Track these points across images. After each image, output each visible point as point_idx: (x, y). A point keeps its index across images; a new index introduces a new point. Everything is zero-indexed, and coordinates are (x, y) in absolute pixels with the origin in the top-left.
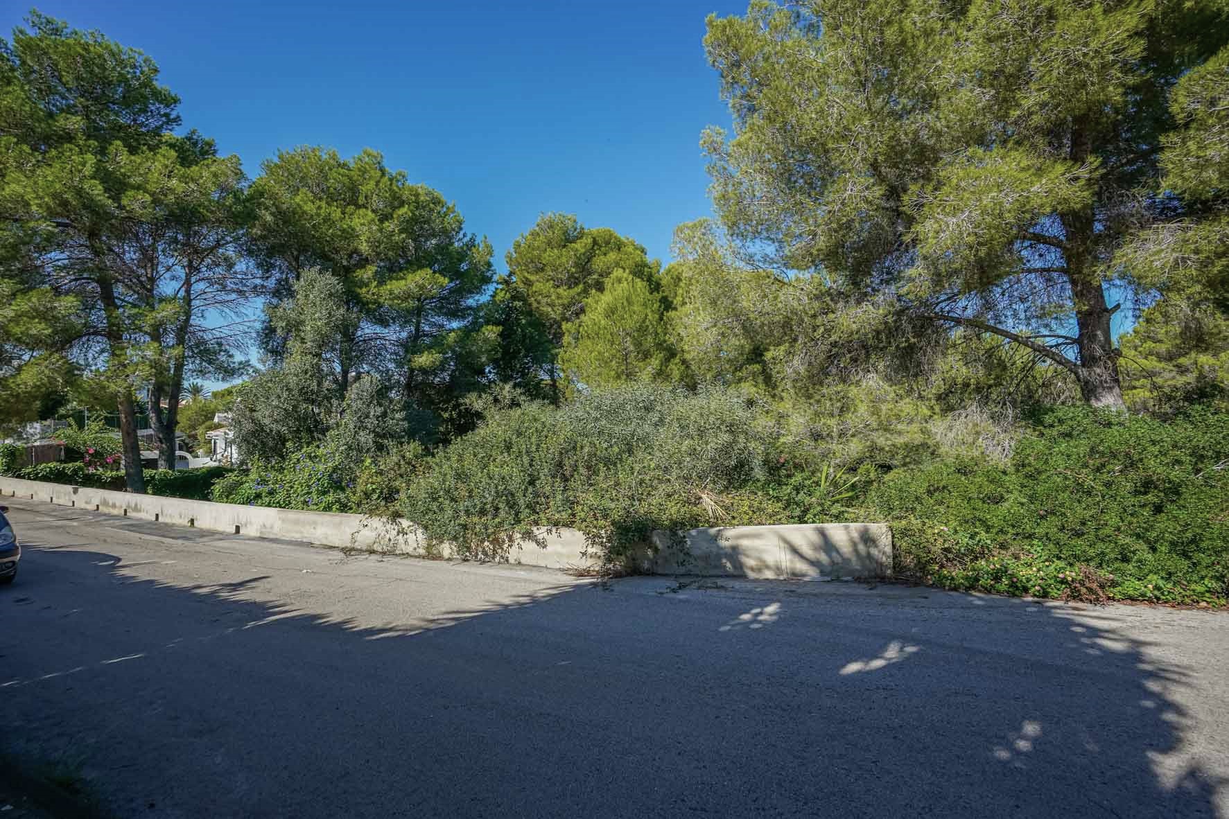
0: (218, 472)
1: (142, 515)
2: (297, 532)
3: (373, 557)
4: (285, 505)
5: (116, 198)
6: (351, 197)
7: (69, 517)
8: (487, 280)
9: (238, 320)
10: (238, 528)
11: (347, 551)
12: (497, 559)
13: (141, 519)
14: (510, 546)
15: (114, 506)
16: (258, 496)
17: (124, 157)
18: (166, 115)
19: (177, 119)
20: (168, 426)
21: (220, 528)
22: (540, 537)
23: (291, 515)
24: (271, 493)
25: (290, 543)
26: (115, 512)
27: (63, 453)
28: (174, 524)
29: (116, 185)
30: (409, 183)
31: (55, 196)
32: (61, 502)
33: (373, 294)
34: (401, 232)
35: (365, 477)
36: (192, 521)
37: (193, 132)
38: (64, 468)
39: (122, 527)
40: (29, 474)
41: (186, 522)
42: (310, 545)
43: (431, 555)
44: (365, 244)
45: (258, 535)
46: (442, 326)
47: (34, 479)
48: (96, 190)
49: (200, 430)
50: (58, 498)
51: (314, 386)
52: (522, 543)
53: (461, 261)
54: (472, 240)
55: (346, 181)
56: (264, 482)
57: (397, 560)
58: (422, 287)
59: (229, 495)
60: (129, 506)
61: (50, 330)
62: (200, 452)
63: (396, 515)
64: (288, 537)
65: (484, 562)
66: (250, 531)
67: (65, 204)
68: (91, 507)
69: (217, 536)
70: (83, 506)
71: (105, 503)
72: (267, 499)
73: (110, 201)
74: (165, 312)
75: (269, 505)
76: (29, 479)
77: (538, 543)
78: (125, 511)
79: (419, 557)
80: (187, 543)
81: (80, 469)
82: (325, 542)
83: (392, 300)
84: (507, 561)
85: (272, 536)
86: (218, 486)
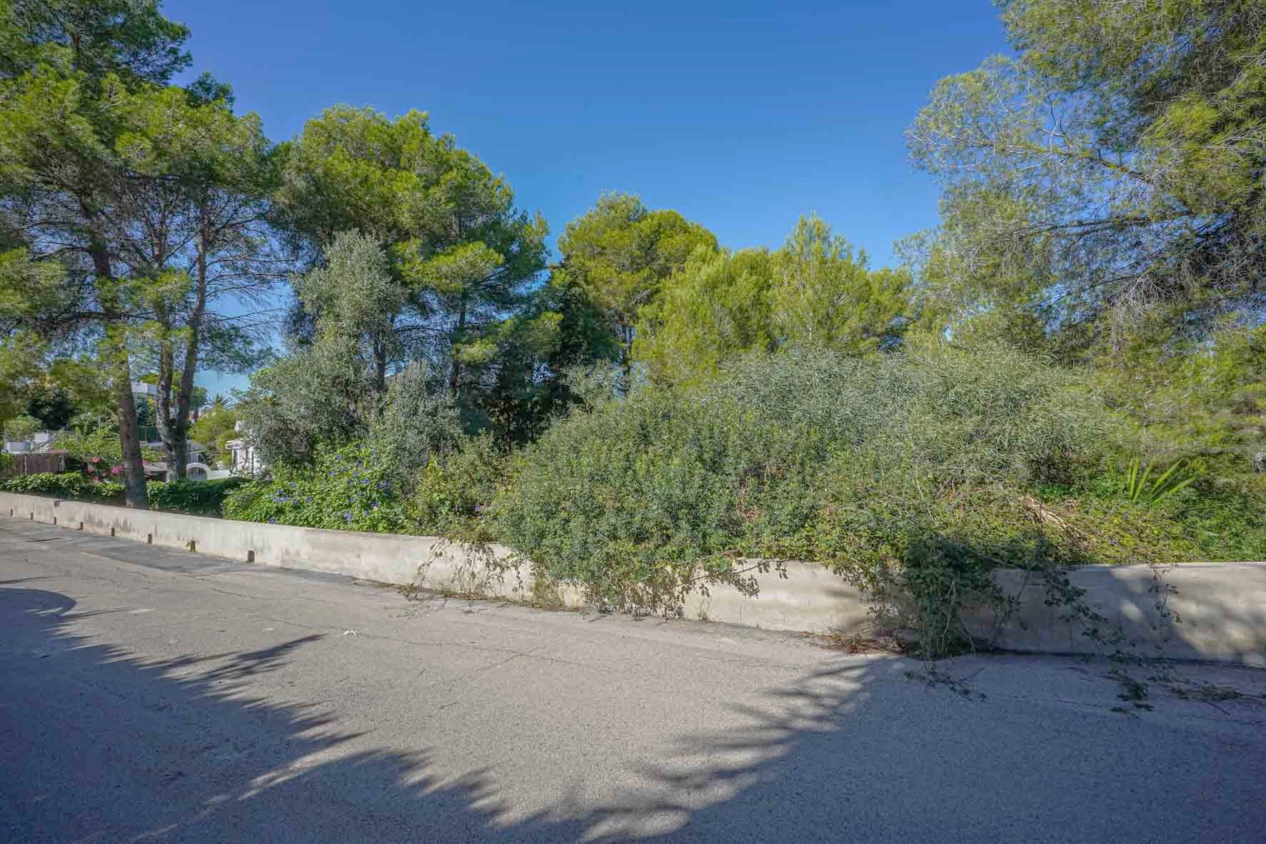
0: (234, 484)
1: (133, 536)
2: (333, 562)
3: (451, 603)
4: (314, 523)
5: (109, 143)
6: (392, 157)
7: (43, 538)
8: (540, 266)
9: (261, 309)
10: (251, 554)
11: (410, 591)
12: (660, 611)
13: (131, 541)
14: (688, 590)
15: (100, 524)
16: (280, 511)
17: (121, 97)
18: (174, 51)
19: (187, 59)
20: (179, 430)
21: (228, 554)
22: (745, 576)
23: (324, 536)
24: (297, 507)
25: (323, 576)
26: (101, 531)
27: (63, 463)
28: (169, 549)
29: (109, 130)
30: (457, 148)
31: (31, 132)
32: (42, 518)
33: (418, 272)
34: (449, 200)
35: (429, 482)
36: (193, 544)
37: (207, 76)
38: (58, 480)
39: (103, 552)
40: (16, 486)
41: (183, 545)
42: (353, 580)
43: (545, 601)
44: (406, 215)
45: (278, 564)
46: (488, 317)
47: (22, 493)
48: (82, 128)
49: (219, 440)
50: (39, 513)
51: (350, 373)
52: (708, 585)
53: (512, 239)
54: (524, 218)
55: (388, 140)
56: (288, 493)
57: (491, 609)
58: (473, 265)
59: (245, 510)
60: (117, 524)
61: (27, 304)
62: (220, 464)
63: (484, 539)
64: (320, 567)
65: (638, 617)
66: (270, 558)
67: (42, 144)
68: (74, 525)
69: (223, 566)
70: (66, 523)
71: (90, 520)
72: (292, 515)
73: (102, 147)
74: (169, 286)
75: (293, 523)
76: (17, 491)
77: (740, 585)
78: (113, 530)
79: (524, 603)
80: (178, 576)
81: (77, 480)
82: (373, 577)
83: (439, 278)
84: (680, 613)
85: (296, 567)
86: (233, 498)
